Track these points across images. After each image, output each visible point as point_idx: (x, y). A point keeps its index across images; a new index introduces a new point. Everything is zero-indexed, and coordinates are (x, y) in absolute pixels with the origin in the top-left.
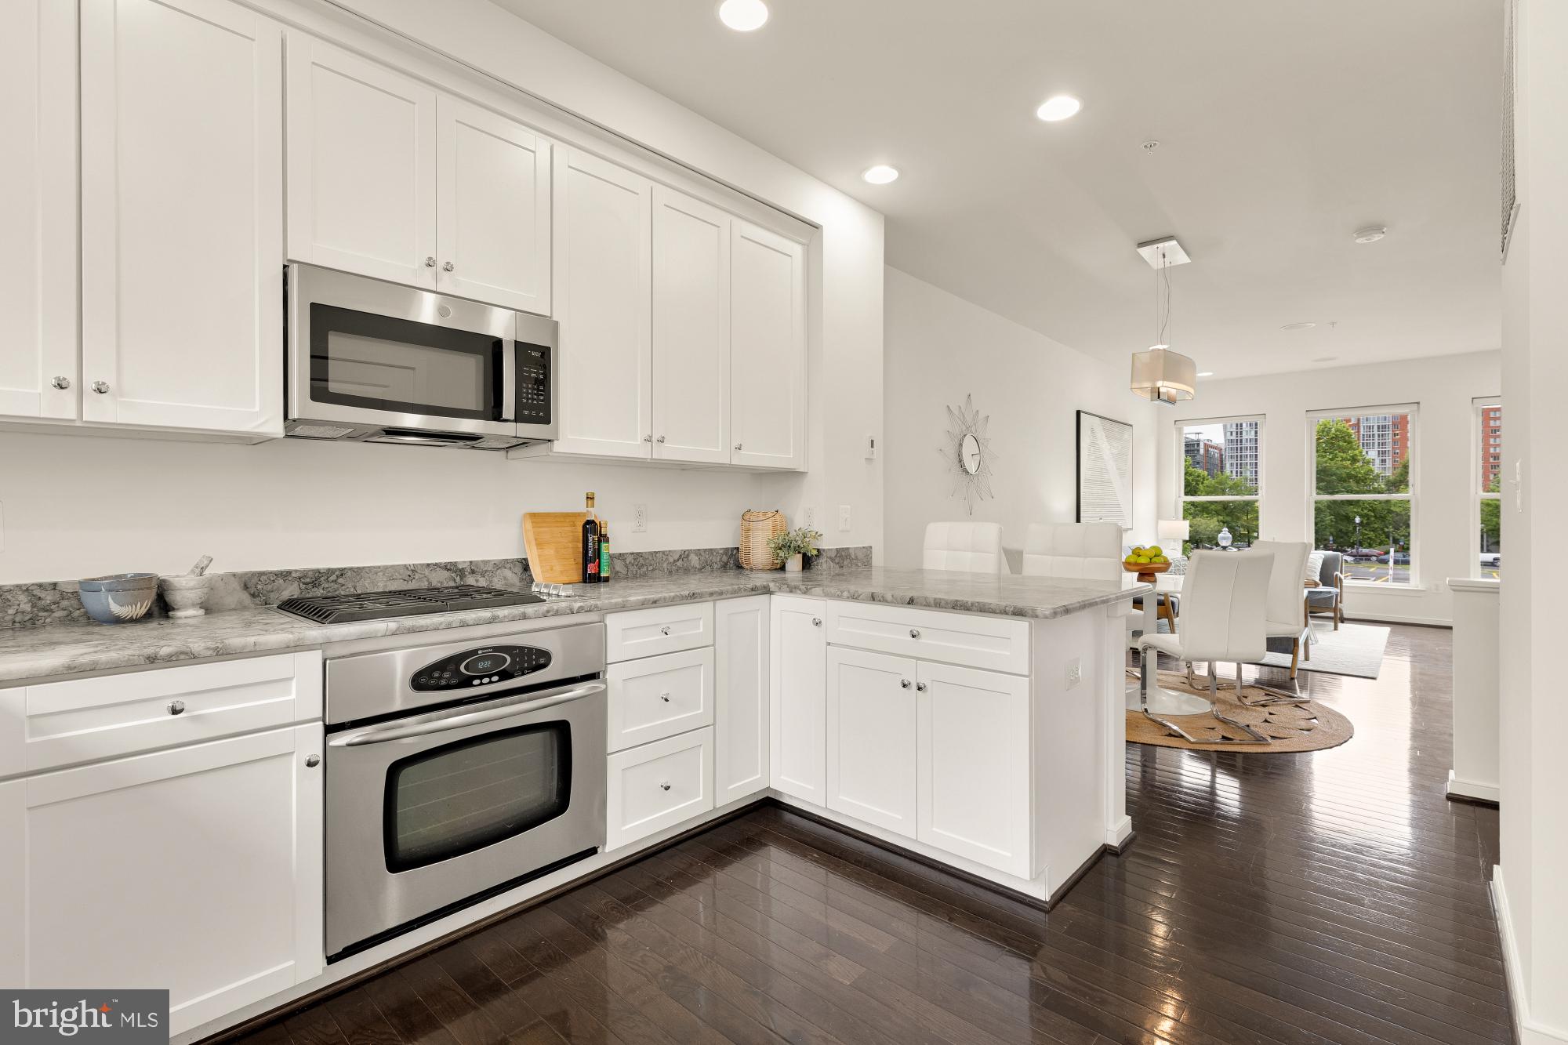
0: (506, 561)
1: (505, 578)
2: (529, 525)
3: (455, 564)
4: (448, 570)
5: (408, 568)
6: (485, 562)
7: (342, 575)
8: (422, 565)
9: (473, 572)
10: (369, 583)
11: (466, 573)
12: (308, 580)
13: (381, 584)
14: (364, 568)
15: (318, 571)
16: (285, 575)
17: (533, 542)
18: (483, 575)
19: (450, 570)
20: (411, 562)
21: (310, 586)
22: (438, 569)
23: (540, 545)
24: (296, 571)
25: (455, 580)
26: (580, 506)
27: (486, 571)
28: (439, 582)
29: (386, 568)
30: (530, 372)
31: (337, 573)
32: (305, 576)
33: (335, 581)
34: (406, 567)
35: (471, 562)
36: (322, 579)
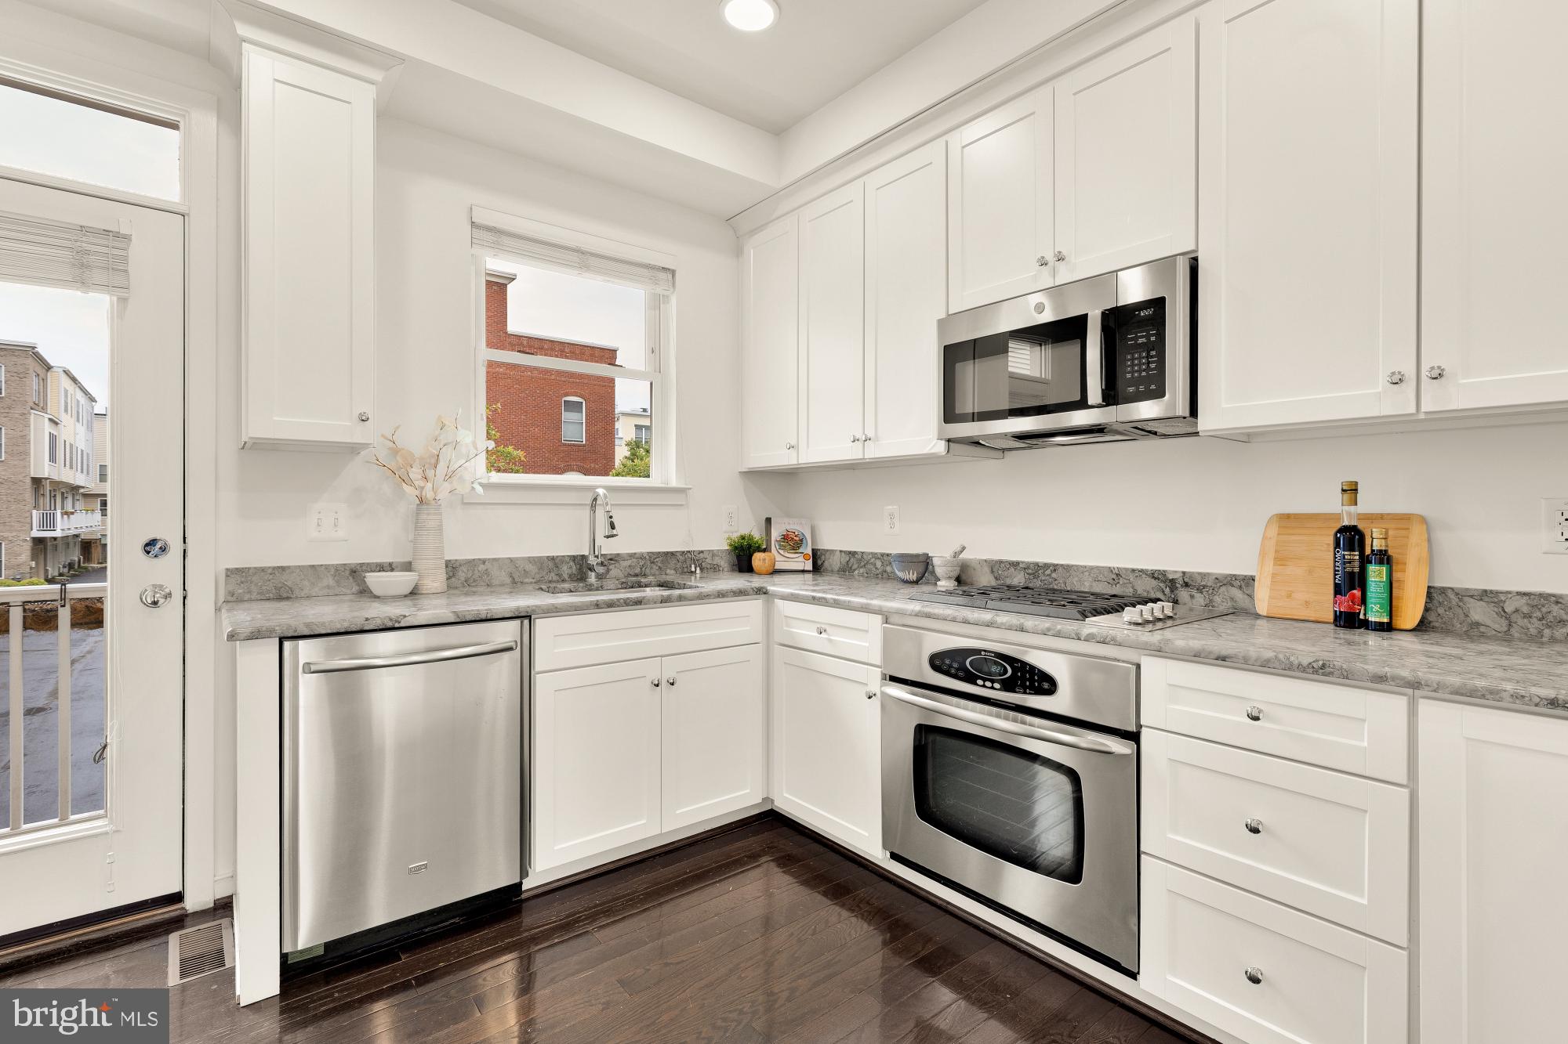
0: (1235, 577)
1: (1232, 599)
2: (1273, 531)
3: (1164, 573)
4: (1155, 579)
5: (1112, 571)
6: (1203, 575)
7: (1055, 570)
8: (1126, 569)
9: (1186, 585)
10: (1077, 581)
11: (1178, 585)
12: (1030, 571)
13: (1087, 584)
14: (1073, 566)
15: (1037, 564)
16: (1015, 565)
17: (1271, 555)
18: (1200, 590)
19: (1158, 579)
20: (1116, 565)
21: (1031, 577)
22: (1144, 576)
23: (1281, 560)
24: (1023, 562)
25: (1163, 592)
26: (1332, 503)
27: (1204, 587)
28: (1145, 591)
29: (1092, 568)
30: (1137, 338)
31: (1051, 568)
32: (1028, 568)
33: (1049, 575)
34: (1110, 570)
35: (1184, 573)
36: (1040, 572)
